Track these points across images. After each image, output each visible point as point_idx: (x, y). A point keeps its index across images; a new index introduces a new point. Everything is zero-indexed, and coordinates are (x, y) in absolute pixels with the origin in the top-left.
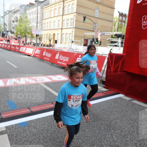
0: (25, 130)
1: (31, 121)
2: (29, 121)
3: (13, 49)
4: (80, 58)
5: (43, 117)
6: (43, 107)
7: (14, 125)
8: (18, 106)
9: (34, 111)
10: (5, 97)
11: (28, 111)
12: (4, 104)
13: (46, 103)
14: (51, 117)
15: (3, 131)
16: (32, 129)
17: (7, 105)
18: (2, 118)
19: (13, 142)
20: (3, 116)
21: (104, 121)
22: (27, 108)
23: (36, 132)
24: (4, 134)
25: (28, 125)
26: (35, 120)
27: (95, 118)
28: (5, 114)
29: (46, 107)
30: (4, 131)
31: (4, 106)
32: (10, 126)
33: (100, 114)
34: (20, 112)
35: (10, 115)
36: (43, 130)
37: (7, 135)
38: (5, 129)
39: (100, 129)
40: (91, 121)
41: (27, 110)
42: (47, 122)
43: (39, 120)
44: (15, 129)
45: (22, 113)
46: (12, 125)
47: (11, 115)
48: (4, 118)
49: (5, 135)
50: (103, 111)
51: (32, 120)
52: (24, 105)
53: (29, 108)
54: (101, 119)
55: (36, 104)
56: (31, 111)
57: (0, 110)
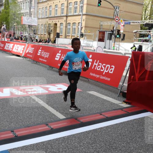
4: (91, 58)
5: (31, 145)
6: (33, 130)
9: (19, 136)
11: (10, 135)
13: (38, 124)
14: (44, 144)
21: (120, 151)
22: (10, 131)
26: (20, 147)
27: (108, 147)
29: (37, 129)
33: (116, 141)
41: (10, 133)
43: (27, 148)
45: (2, 137)
50: (120, 137)
51: (16, 148)
52: (6, 126)
53: (13, 132)
54: (116, 148)
55: (23, 125)
56: (15, 136)
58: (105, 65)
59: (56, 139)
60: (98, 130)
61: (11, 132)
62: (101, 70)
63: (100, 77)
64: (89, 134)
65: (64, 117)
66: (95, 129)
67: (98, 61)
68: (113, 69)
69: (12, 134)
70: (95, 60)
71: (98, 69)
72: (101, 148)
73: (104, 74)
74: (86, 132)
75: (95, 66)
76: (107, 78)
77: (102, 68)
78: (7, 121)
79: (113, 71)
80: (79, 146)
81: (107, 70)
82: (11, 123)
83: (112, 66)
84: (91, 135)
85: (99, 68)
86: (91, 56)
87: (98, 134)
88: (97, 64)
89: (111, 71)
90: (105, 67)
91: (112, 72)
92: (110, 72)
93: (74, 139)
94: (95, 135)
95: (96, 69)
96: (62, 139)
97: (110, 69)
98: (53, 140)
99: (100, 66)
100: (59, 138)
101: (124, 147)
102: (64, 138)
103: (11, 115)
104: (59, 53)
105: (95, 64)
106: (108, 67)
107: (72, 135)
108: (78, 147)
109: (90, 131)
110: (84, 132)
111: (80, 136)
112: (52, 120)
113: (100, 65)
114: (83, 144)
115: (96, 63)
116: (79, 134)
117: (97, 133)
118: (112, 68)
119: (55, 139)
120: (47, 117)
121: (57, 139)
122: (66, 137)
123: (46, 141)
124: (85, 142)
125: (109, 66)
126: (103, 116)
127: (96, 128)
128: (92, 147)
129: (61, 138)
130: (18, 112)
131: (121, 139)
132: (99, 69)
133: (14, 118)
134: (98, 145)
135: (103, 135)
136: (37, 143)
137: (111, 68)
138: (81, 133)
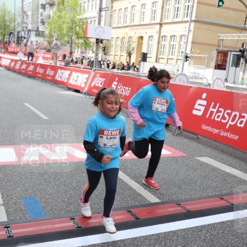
3: (39, 73)
4: (204, 100)
5: (104, 243)
8: (48, 212)
9: (83, 227)
10: (19, 189)
11: (69, 225)
12: (15, 203)
13: (114, 210)
17: (23, 208)
18: (10, 236)
20: (13, 231)
22: (69, 219)
28: (18, 228)
31: (16, 210)
34: (51, 226)
35: (29, 232)
41: (69, 222)
45: (56, 228)
47: (32, 231)
48: (15, 236)
52: (62, 210)
53: (73, 219)
56: (77, 226)
57: (8, 219)
58: (230, 111)
59: (146, 236)
60: (217, 225)
61: (71, 219)
62: (223, 121)
63: (220, 132)
64: (201, 231)
65: (158, 200)
66: (212, 224)
67: (218, 104)
68: (244, 120)
69: (72, 224)
70: (213, 103)
71: (216, 119)
73: (227, 127)
74: (197, 227)
75: (212, 112)
76: (232, 135)
77: (224, 118)
78: (64, 202)
79: (244, 123)
81: (233, 121)
82: (70, 204)
83: (243, 114)
84: (206, 234)
85: (218, 117)
86: (204, 96)
87: (218, 232)
88: (215, 110)
89: (241, 123)
90: (229, 114)
91: (242, 126)
92: (238, 125)
93: (176, 238)
94: (212, 235)
95: (212, 118)
96: (155, 237)
97: (239, 119)
98: (140, 237)
99: (221, 114)
100: (150, 236)
102: (158, 235)
103: (69, 191)
105: (211, 109)
106: (235, 116)
107: (171, 232)
109: (203, 227)
110: (193, 228)
111: (186, 233)
112: (137, 203)
113: (221, 112)
115: (214, 107)
116: (184, 230)
117: (216, 230)
118: (244, 117)
119: (143, 236)
120: (129, 199)
121: (146, 238)
122: (161, 233)
123: (129, 239)
125: (237, 113)
126: (225, 202)
129: (153, 235)
130: (80, 187)
132: (219, 119)
133: (75, 197)
135: (226, 235)
136: (113, 242)
137: (241, 117)
138: (188, 229)
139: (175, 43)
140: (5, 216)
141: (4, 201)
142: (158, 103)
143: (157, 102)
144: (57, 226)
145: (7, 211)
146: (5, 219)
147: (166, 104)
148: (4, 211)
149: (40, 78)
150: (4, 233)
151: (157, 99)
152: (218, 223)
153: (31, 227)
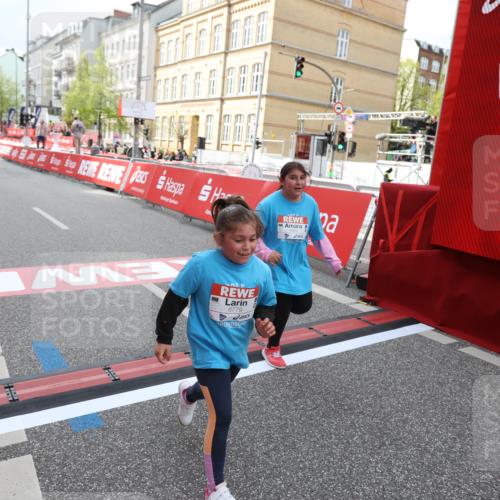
0: (90, 444)
1: (111, 411)
2: (105, 412)
3: (55, 166)
5: (153, 400)
6: (154, 366)
7: (54, 424)
8: (70, 361)
9: (122, 379)
10: (26, 331)
11: (102, 378)
12: (21, 351)
15: (18, 445)
16: (115, 440)
17: (33, 357)
18: (14, 400)
19: (51, 482)
20: (18, 393)
21: (362, 416)
22: (101, 369)
23: (131, 449)
24: (23, 454)
25: (102, 424)
26: (127, 407)
27: (333, 406)
28: (25, 387)
30: (23, 444)
31: (23, 360)
32: (41, 427)
33: (349, 393)
34: (75, 381)
35: (42, 391)
36: (153, 442)
37: (30, 457)
38: (25, 439)
39: (348, 442)
40: (317, 413)
41: (101, 373)
42: (166, 417)
43: (142, 407)
44: (60, 438)
45: (83, 383)
46: (49, 425)
47: (47, 390)
48: (21, 400)
49: (26, 457)
50: (359, 383)
51: (116, 409)
52: (91, 356)
53: (108, 369)
54: (350, 409)
55: (132, 354)
56: (113, 379)
57: (10, 375)
60: (306, 365)
61: (104, 369)
66: (299, 364)
68: (335, 224)
69: (106, 375)
72: (315, 408)
79: (335, 228)
80: (264, 403)
83: (334, 216)
84: (292, 377)
87: (308, 375)
89: (331, 227)
91: (333, 231)
92: (328, 230)
93: (252, 386)
94: (300, 378)
97: (328, 222)
101: (370, 405)
104: (206, 184)
106: (323, 218)
108: (263, 406)
110: (275, 370)
111: (265, 379)
114: (275, 398)
116: (262, 374)
117: (305, 372)
118: (334, 220)
124: (279, 395)
125: (326, 215)
126: (315, 333)
127: (300, 361)
128: (296, 405)
131: (362, 386)
134: (309, 403)
135: (318, 378)
136: (165, 397)
137: (331, 220)
139: (241, 125)
140: (7, 371)
141: (4, 348)
142: (287, 225)
143: (284, 224)
144: (84, 380)
145: (8, 363)
146: (7, 376)
147: (304, 226)
148: (5, 364)
149: (56, 172)
150: (5, 395)
151: (285, 219)
152: (308, 362)
153: (46, 384)
